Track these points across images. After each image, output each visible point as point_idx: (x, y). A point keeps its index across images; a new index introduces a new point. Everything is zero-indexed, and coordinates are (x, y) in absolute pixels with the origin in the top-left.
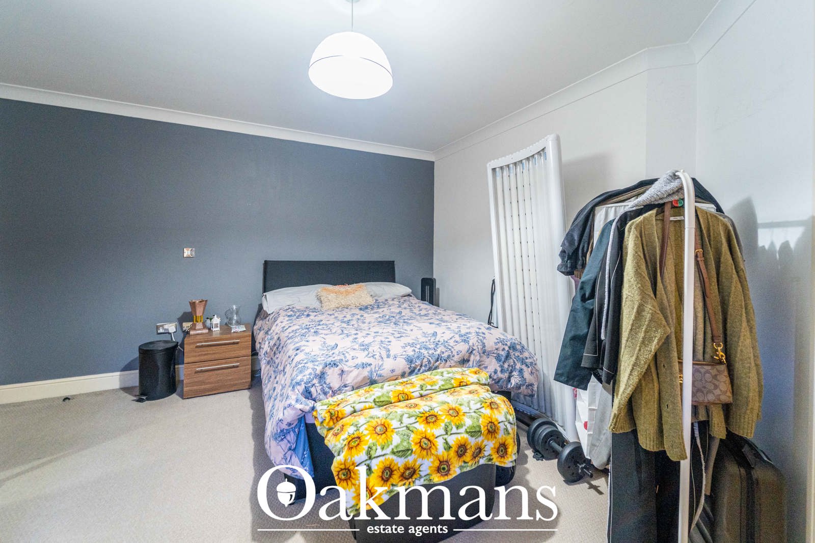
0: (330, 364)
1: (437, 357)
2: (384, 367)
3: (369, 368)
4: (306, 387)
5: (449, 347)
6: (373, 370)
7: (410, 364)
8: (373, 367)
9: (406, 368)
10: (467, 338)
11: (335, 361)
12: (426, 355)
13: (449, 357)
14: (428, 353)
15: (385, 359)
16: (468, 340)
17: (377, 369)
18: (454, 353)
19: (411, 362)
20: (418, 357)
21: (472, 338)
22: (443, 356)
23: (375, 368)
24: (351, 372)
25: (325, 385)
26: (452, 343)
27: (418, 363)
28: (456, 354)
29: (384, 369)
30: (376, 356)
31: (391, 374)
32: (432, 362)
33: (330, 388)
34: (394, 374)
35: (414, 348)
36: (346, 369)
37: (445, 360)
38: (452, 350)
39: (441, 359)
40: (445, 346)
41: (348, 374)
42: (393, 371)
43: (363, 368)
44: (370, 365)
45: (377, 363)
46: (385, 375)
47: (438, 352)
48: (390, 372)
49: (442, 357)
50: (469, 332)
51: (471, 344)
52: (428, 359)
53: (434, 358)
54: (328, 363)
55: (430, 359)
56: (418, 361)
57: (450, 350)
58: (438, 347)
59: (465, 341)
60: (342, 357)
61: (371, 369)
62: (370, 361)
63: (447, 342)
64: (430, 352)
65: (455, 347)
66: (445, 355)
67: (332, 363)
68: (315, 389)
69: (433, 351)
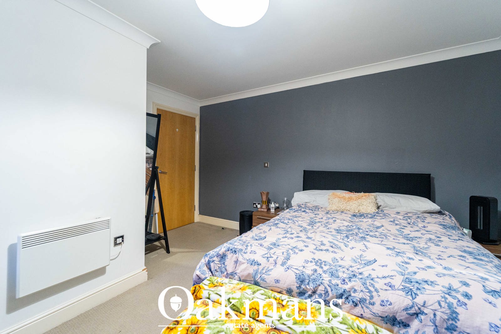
0: (232, 250)
1: (341, 291)
2: (270, 273)
3: (256, 267)
4: (209, 260)
5: (372, 289)
6: (259, 271)
7: (299, 282)
8: (261, 268)
9: (294, 285)
10: (418, 289)
11: (236, 248)
12: (326, 282)
13: (362, 301)
14: (330, 281)
15: (278, 265)
16: (418, 292)
17: (264, 271)
18: (374, 300)
19: (302, 281)
20: (314, 280)
21: (428, 292)
22: (353, 294)
23: (263, 269)
24: (243, 263)
25: (223, 266)
26: (380, 284)
27: (311, 287)
28: (378, 303)
29: (270, 275)
30: (270, 259)
31: (274, 283)
32: (331, 295)
33: (226, 270)
34: (277, 285)
35: (317, 268)
36: (240, 259)
37: (353, 302)
38: (374, 294)
39: (347, 298)
40: (364, 284)
41: (240, 265)
42: (277, 281)
43: (252, 264)
44: (259, 264)
45: (267, 266)
46: (268, 281)
47: (347, 287)
48: (273, 281)
49: (350, 295)
50: (432, 282)
51: (419, 300)
52: (325, 288)
53: (335, 292)
54: (231, 248)
55: (329, 290)
56: (311, 284)
57: (370, 292)
58: (352, 279)
59: (409, 292)
60: (243, 248)
61: (258, 269)
62: (263, 261)
63: (372, 279)
64: (334, 282)
65: (381, 293)
66: (357, 296)
67: (233, 250)
68: (213, 265)
69: (339, 282)
